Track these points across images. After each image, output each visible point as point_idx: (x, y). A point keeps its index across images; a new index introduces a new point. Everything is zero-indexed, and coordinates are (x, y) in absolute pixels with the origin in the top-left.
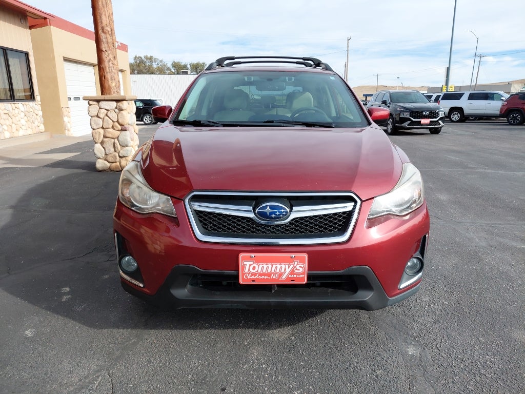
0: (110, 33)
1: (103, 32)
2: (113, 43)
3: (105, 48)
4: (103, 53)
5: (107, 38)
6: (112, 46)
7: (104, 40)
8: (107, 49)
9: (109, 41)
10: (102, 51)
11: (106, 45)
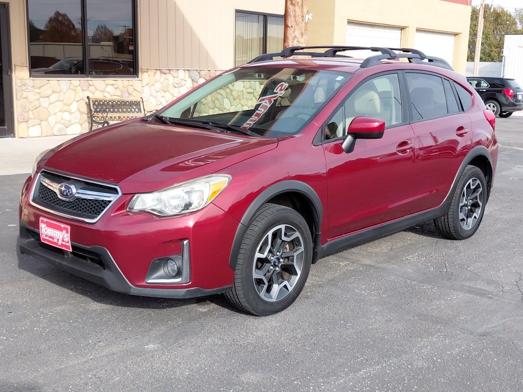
0: (300, 4)
1: (292, 4)
2: (303, 17)
3: (291, 23)
4: (288, 28)
5: (295, 11)
6: (300, 20)
7: (291, 13)
8: (293, 24)
9: (297, 14)
10: (288, 26)
11: (293, 19)
